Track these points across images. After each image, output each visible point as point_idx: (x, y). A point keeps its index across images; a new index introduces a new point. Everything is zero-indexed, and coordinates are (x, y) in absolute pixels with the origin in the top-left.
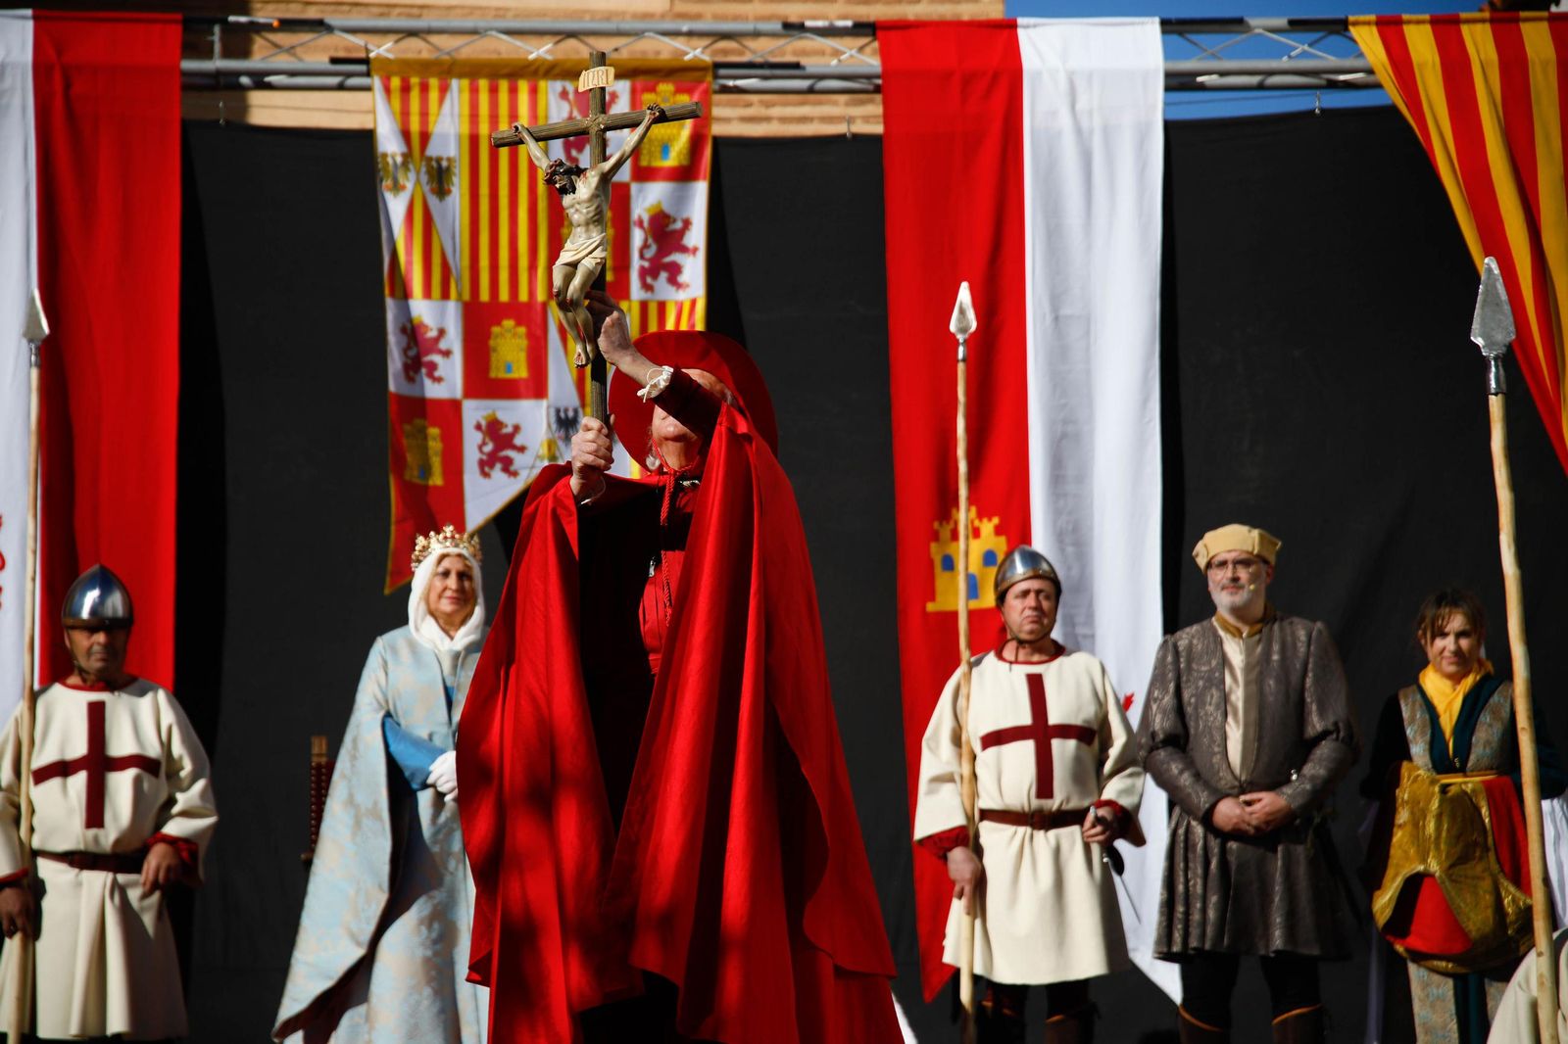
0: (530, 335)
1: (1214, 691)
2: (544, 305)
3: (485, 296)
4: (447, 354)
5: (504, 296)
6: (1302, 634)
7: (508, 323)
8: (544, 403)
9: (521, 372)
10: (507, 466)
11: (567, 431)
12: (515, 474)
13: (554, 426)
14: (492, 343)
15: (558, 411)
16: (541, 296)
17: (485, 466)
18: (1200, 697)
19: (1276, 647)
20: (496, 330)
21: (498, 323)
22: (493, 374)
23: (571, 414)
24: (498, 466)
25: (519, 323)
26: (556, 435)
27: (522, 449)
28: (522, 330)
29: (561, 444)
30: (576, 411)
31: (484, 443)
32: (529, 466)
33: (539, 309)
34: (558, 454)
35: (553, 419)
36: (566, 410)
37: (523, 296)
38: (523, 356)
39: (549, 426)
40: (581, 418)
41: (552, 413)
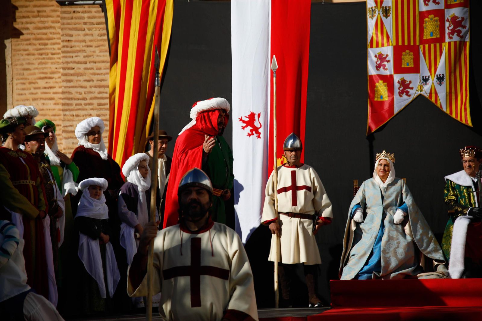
0: (414, 55)
2: (418, 46)
3: (400, 44)
4: (388, 61)
5: (406, 43)
7: (407, 51)
8: (419, 74)
9: (411, 65)
10: (407, 94)
11: (426, 82)
12: (410, 96)
13: (422, 81)
14: (402, 57)
15: (423, 77)
16: (418, 44)
17: (400, 94)
20: (404, 53)
21: (405, 51)
22: (403, 66)
24: (405, 93)
25: (411, 52)
26: (422, 84)
27: (412, 88)
28: (412, 53)
29: (424, 86)
31: (400, 87)
32: (414, 93)
34: (423, 89)
35: (421, 79)
36: (425, 77)
37: (412, 44)
38: (412, 61)
39: (420, 81)
40: (430, 78)
41: (421, 78)
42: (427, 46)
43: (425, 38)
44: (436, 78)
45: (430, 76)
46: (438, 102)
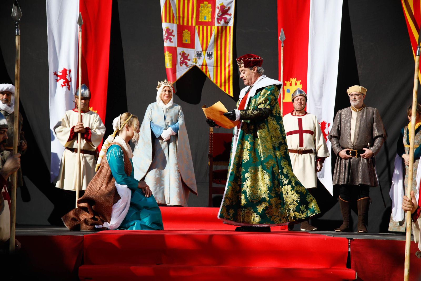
0: (191, 34)
1: (348, 124)
3: (181, 24)
4: (174, 36)
5: (185, 24)
6: (371, 111)
7: (186, 30)
8: (194, 49)
9: (189, 42)
10: (186, 64)
11: (199, 56)
12: (188, 66)
13: (196, 55)
14: (183, 35)
15: (197, 52)
16: (194, 24)
17: (181, 64)
18: (345, 124)
19: (365, 114)
20: (184, 32)
21: (184, 30)
22: (183, 42)
23: (200, 53)
24: (184, 64)
25: (189, 31)
26: (197, 57)
27: (189, 60)
28: (189, 32)
29: (198, 59)
30: (201, 52)
31: (181, 58)
32: (191, 63)
33: (194, 28)
34: (197, 62)
35: (196, 54)
36: (199, 52)
37: (190, 24)
38: (189, 38)
39: (195, 55)
40: (202, 54)
41: (196, 52)
42: (201, 27)
43: (200, 20)
44: (206, 54)
45: (202, 52)
46: (208, 73)
